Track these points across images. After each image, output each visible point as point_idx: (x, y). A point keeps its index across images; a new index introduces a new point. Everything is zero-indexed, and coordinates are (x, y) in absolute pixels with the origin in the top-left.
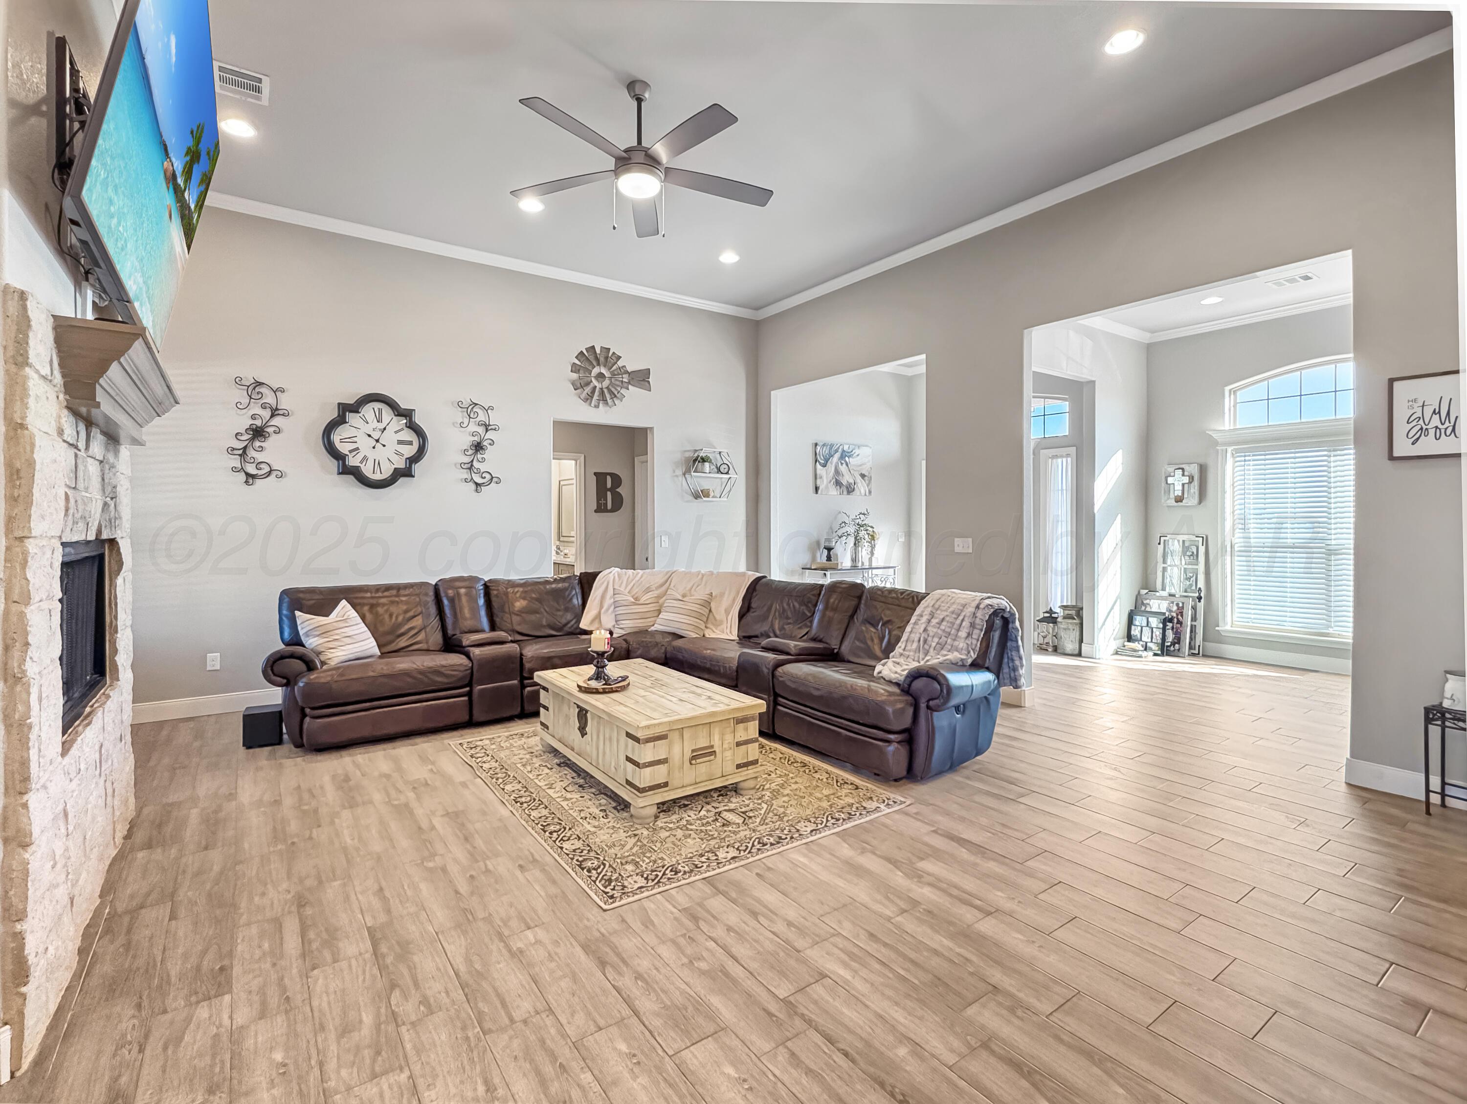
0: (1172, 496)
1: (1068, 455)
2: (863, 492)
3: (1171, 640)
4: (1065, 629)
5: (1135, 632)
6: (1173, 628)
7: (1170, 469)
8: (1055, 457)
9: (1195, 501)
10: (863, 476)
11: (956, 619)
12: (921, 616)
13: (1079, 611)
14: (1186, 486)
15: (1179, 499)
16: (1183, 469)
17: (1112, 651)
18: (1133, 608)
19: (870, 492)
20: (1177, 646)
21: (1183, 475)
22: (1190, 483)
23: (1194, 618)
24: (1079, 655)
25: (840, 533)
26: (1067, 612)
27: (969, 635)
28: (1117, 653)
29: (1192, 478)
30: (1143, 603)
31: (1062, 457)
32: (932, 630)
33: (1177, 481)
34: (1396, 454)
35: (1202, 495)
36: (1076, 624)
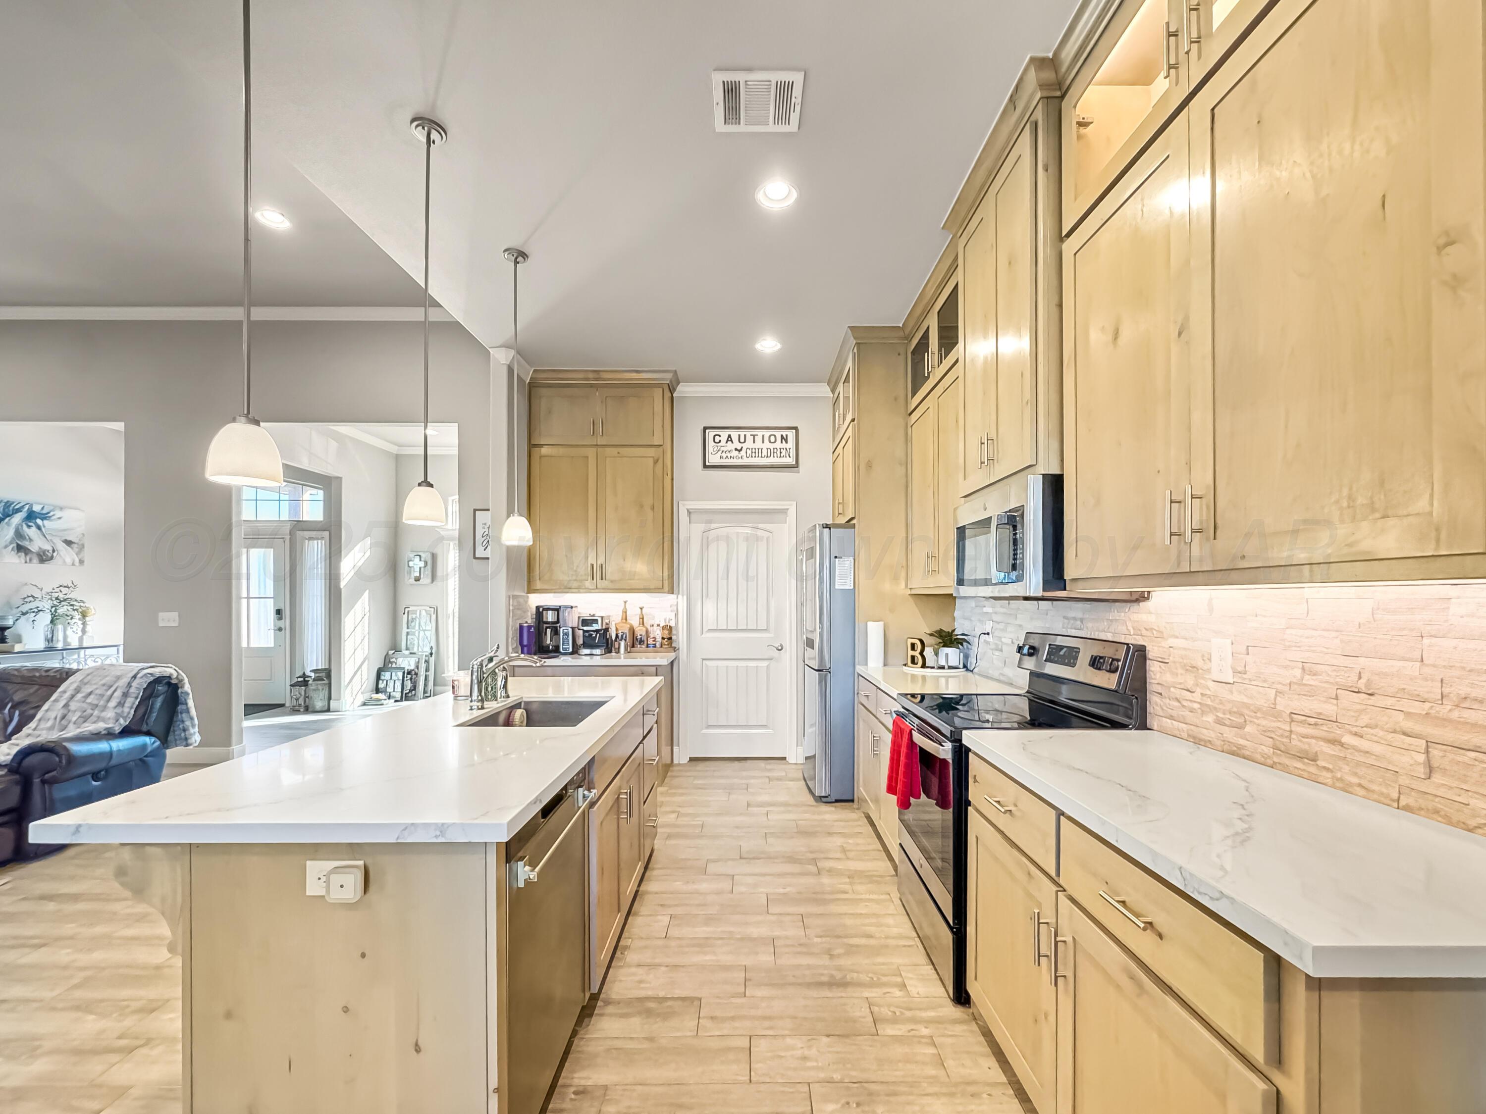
0: (413, 576)
1: (322, 538)
2: (68, 560)
3: (409, 688)
4: (314, 690)
5: (382, 685)
6: (411, 679)
7: (412, 555)
8: (310, 539)
9: (429, 580)
10: (69, 543)
11: (107, 690)
12: (64, 692)
13: (328, 673)
14: (422, 569)
15: (417, 579)
16: (420, 556)
17: (360, 703)
18: (382, 666)
19: (81, 562)
20: (413, 692)
21: (420, 560)
22: (425, 567)
23: (427, 670)
24: (328, 710)
25: (25, 608)
26: (317, 675)
27: (121, 704)
28: (364, 704)
29: (426, 563)
30: (390, 662)
31: (317, 539)
32: (73, 706)
33: (417, 564)
34: (477, 556)
35: (433, 578)
36: (325, 684)
